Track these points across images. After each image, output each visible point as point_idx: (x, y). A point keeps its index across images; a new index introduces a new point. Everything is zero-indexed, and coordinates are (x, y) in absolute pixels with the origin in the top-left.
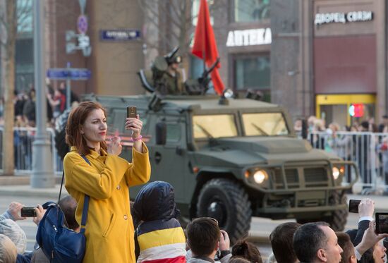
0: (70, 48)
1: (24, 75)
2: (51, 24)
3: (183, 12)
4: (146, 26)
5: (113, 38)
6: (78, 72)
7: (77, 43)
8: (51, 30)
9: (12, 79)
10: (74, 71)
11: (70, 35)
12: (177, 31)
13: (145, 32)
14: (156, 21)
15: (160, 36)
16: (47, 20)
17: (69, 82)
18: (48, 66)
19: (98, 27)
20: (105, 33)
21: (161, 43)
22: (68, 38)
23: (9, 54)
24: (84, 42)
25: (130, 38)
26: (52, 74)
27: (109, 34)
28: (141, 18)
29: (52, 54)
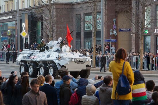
0: (111, 33)
1: (98, 41)
2: (106, 27)
3: (142, 24)
4: (132, 27)
5: (123, 31)
6: (113, 40)
7: (113, 32)
8: (106, 29)
9: (95, 42)
10: (112, 40)
11: (111, 30)
12: (141, 29)
13: (132, 29)
14: (135, 26)
15: (136, 30)
16: (105, 26)
17: (110, 43)
18: (105, 38)
19: (119, 28)
20: (121, 29)
21: (136, 32)
22: (110, 31)
23: (94, 35)
24: (115, 32)
25: (127, 31)
26: (106, 40)
27: (122, 30)
28: (131, 25)
29: (106, 35)
